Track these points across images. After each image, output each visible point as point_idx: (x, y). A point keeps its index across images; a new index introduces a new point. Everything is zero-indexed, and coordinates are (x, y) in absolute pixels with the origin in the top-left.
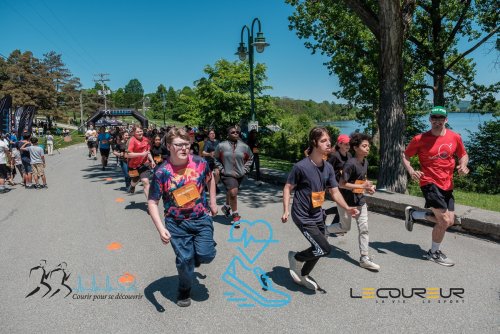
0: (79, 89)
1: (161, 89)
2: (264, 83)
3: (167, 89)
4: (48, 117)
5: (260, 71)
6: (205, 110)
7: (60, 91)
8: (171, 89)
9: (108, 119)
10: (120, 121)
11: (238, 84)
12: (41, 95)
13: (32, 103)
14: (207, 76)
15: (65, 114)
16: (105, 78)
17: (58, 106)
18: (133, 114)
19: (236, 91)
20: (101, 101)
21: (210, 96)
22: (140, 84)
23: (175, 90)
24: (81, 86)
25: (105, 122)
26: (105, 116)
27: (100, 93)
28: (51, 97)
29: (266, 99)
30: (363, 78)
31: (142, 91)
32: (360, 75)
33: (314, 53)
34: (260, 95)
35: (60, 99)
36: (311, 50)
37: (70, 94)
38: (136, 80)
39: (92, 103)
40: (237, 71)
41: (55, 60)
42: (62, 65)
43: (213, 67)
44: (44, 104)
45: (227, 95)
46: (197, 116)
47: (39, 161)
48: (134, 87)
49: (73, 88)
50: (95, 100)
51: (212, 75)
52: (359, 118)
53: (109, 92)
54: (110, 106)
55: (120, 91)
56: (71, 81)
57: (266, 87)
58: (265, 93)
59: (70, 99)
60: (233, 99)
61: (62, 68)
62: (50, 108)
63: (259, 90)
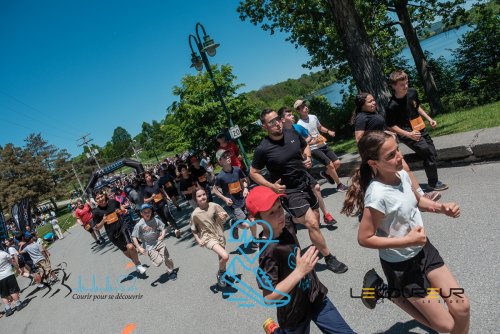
0: (69, 160)
1: (145, 127)
2: (234, 83)
3: (151, 125)
4: (51, 200)
5: (226, 73)
6: (188, 132)
7: (52, 169)
8: (154, 122)
9: (106, 179)
10: (117, 175)
11: (210, 93)
12: (35, 181)
13: (31, 192)
14: (178, 99)
15: (64, 190)
16: (87, 139)
17: (56, 185)
18: (125, 164)
19: (210, 101)
20: (93, 162)
21: (188, 116)
22: (124, 131)
23: (159, 122)
24: (69, 156)
25: (103, 182)
26: (102, 176)
27: (88, 156)
28: (45, 179)
29: (242, 97)
30: (329, 39)
31: (129, 136)
32: (325, 38)
33: (273, 32)
34: (235, 96)
35: (55, 177)
36: (269, 31)
37: (63, 168)
38: (119, 128)
39: (86, 168)
40: (205, 81)
41: (37, 141)
42: (45, 143)
43: (180, 86)
44: (42, 188)
45: (203, 108)
46: (183, 141)
47: (40, 257)
48: (120, 135)
49: (63, 161)
50: (88, 164)
51: (182, 94)
52: (340, 78)
53: (97, 151)
54: (103, 163)
55: (109, 144)
56: (60, 155)
57: (238, 87)
58: (239, 92)
59: (65, 173)
60: (210, 110)
61: (45, 146)
62: (49, 191)
63: (233, 91)
